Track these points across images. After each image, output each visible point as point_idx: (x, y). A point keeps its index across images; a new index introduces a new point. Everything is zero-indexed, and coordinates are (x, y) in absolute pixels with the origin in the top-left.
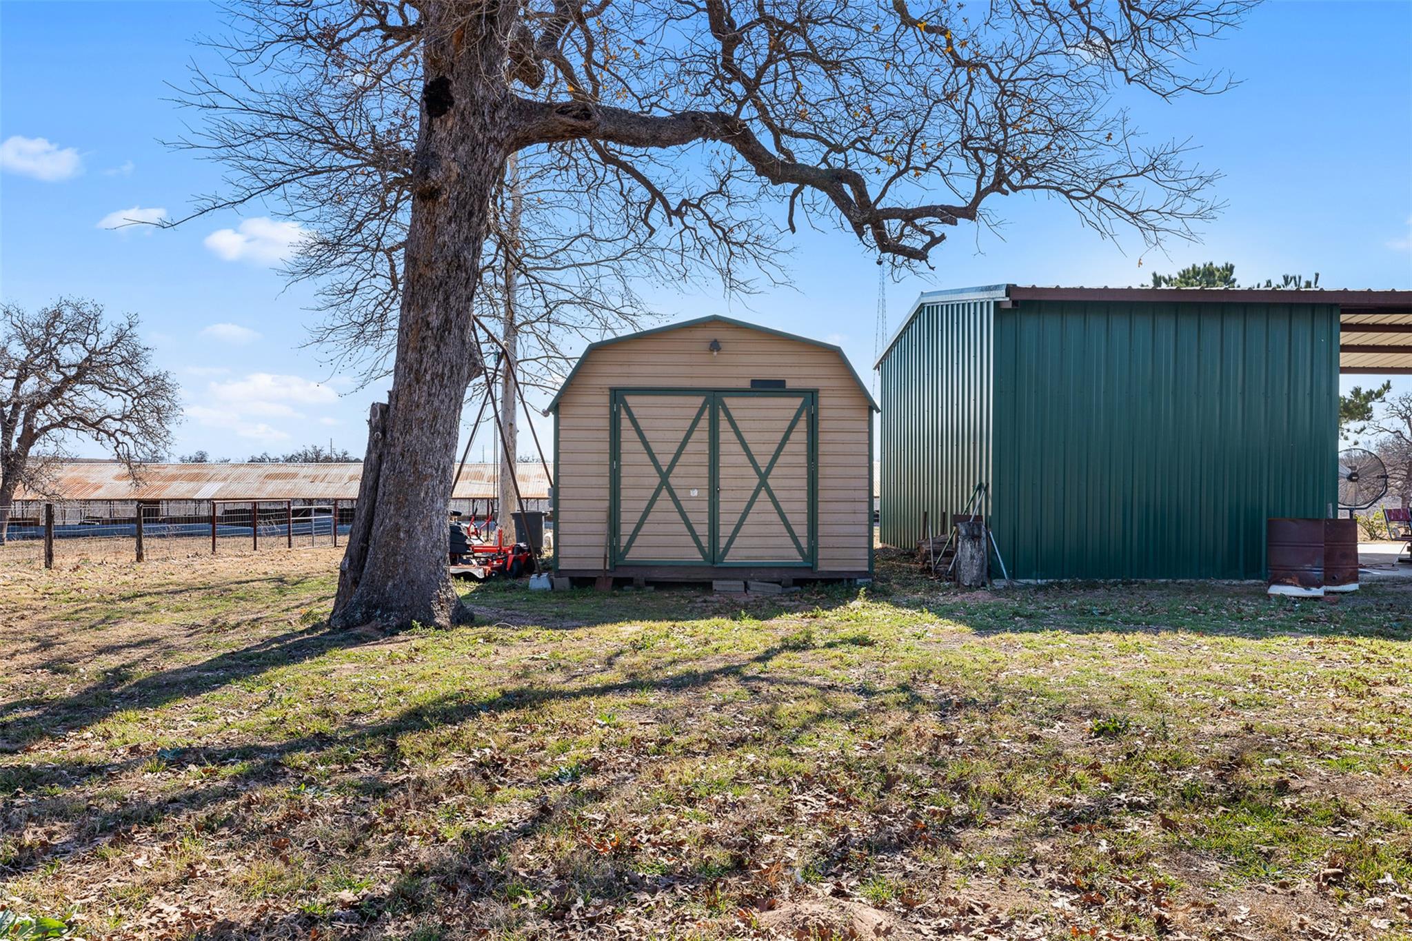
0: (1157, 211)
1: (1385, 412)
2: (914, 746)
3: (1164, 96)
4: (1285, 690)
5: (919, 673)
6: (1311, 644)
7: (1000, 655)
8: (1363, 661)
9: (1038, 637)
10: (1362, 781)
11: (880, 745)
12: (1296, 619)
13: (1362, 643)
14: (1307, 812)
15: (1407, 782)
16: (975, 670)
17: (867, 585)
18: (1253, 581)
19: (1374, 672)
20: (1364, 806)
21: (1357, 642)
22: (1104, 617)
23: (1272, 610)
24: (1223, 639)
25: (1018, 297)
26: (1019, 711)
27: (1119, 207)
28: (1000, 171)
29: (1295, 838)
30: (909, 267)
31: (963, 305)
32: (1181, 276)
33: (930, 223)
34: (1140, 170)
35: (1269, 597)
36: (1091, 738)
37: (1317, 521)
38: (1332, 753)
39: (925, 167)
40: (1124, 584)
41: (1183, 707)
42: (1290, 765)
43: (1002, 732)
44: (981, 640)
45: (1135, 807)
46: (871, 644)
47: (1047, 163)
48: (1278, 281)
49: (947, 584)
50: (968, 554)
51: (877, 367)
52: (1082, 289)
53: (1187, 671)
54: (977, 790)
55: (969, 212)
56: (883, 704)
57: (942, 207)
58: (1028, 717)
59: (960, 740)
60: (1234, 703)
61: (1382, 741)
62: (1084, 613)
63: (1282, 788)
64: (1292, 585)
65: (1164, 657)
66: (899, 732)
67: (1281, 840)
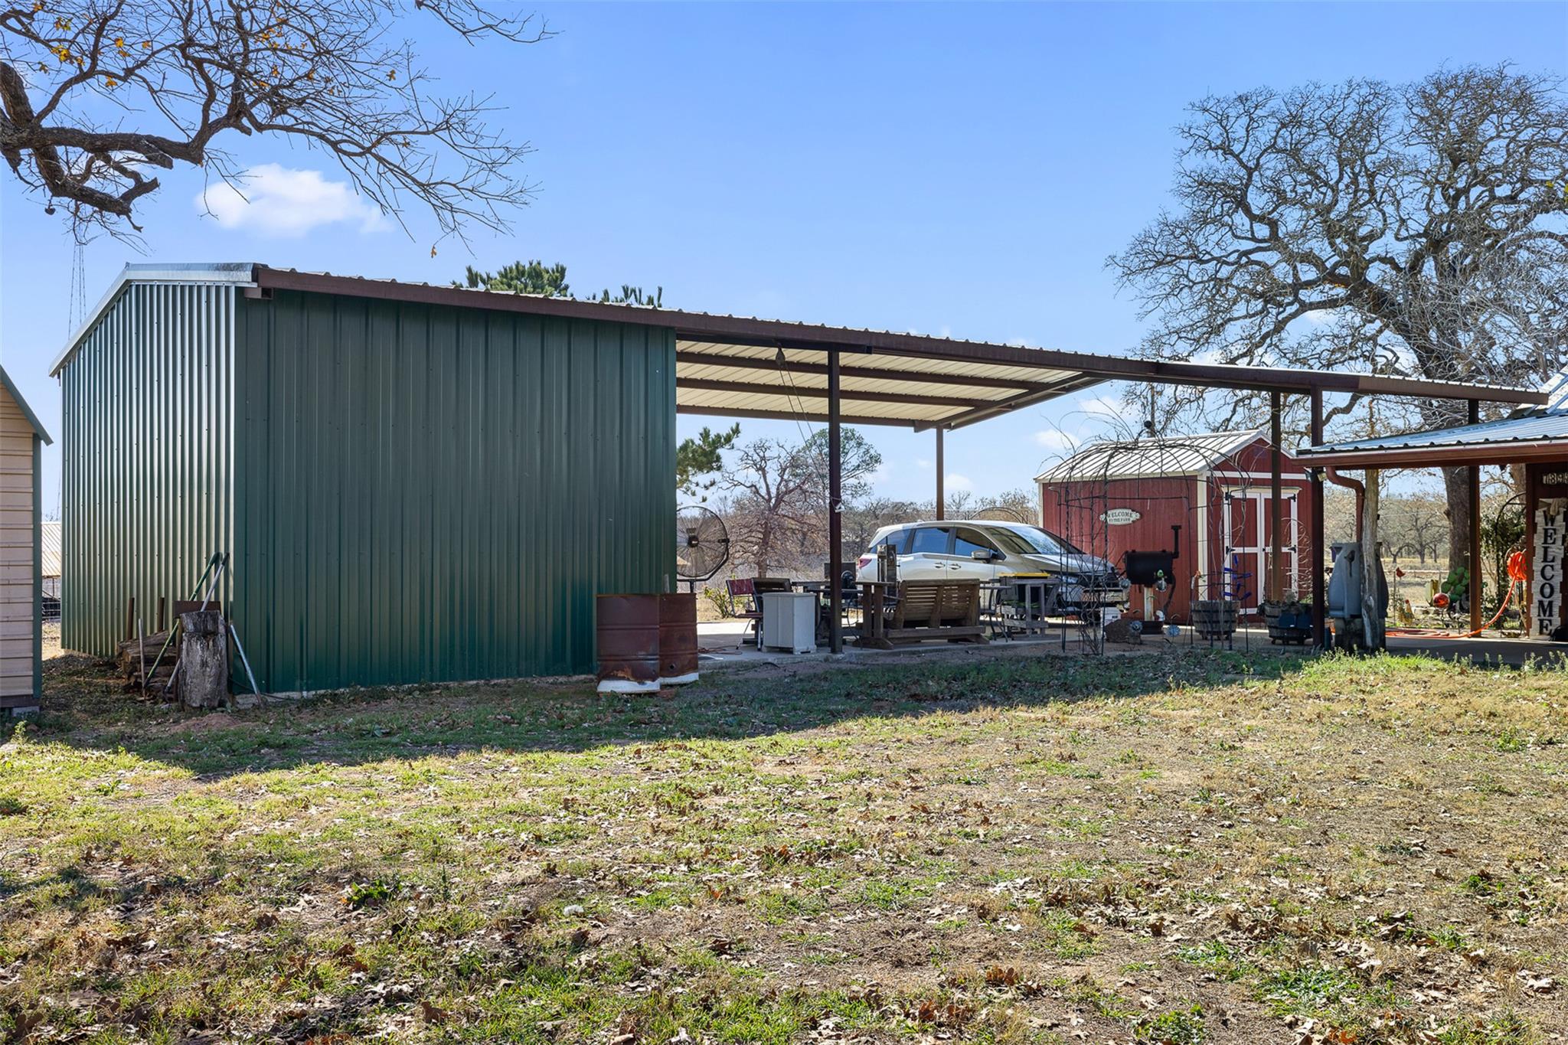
0: (454, 185)
1: (740, 462)
2: (73, 964)
3: (464, 33)
4: (601, 814)
5: (98, 848)
6: (638, 752)
7: (230, 807)
8: (691, 769)
9: (291, 776)
10: (671, 918)
11: (14, 972)
12: (625, 723)
13: (693, 746)
14: (604, 968)
15: (718, 912)
16: (186, 835)
17: (29, 717)
18: (583, 677)
19: (700, 782)
20: (668, 949)
21: (688, 745)
22: (388, 739)
23: (600, 712)
24: (537, 756)
25: (270, 284)
26: (247, 887)
27: (406, 174)
28: (237, 97)
29: (585, 1005)
30: (104, 225)
31: (191, 288)
32: (502, 276)
33: (130, 160)
34: (431, 127)
35: (597, 696)
36: (348, 911)
37: (650, 596)
38: (643, 888)
39: (122, 74)
40: (421, 691)
41: (475, 851)
42: (594, 910)
43: (218, 922)
44: (205, 787)
45: (393, 1001)
46: (23, 811)
47: (307, 97)
48: (616, 294)
49: (164, 706)
50: (198, 659)
51: (56, 373)
52: (361, 280)
53: (487, 803)
54: (165, 1015)
55: (193, 152)
56: (30, 904)
57: (149, 138)
58: (260, 893)
59: (151, 944)
60: (538, 839)
61: (697, 866)
62: (362, 735)
63: (580, 941)
64: (623, 678)
65: (461, 787)
66: (51, 944)
67: (569, 1010)
